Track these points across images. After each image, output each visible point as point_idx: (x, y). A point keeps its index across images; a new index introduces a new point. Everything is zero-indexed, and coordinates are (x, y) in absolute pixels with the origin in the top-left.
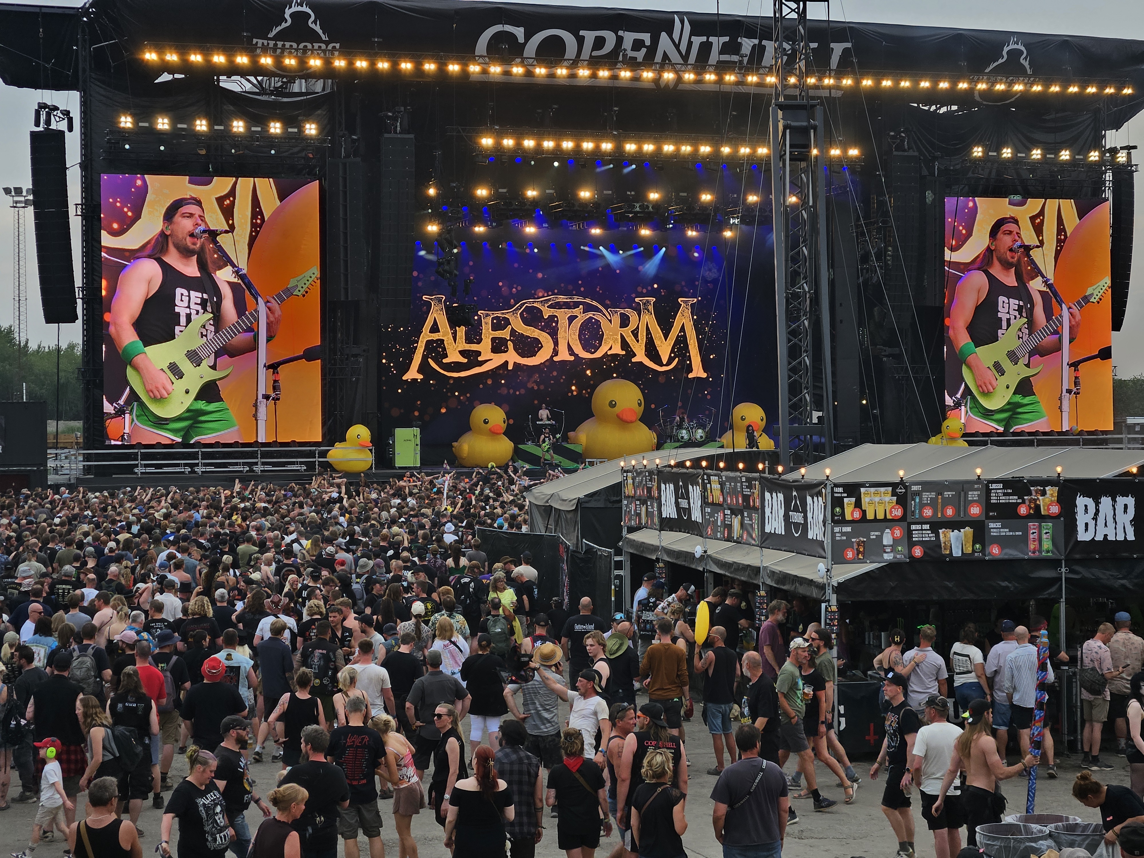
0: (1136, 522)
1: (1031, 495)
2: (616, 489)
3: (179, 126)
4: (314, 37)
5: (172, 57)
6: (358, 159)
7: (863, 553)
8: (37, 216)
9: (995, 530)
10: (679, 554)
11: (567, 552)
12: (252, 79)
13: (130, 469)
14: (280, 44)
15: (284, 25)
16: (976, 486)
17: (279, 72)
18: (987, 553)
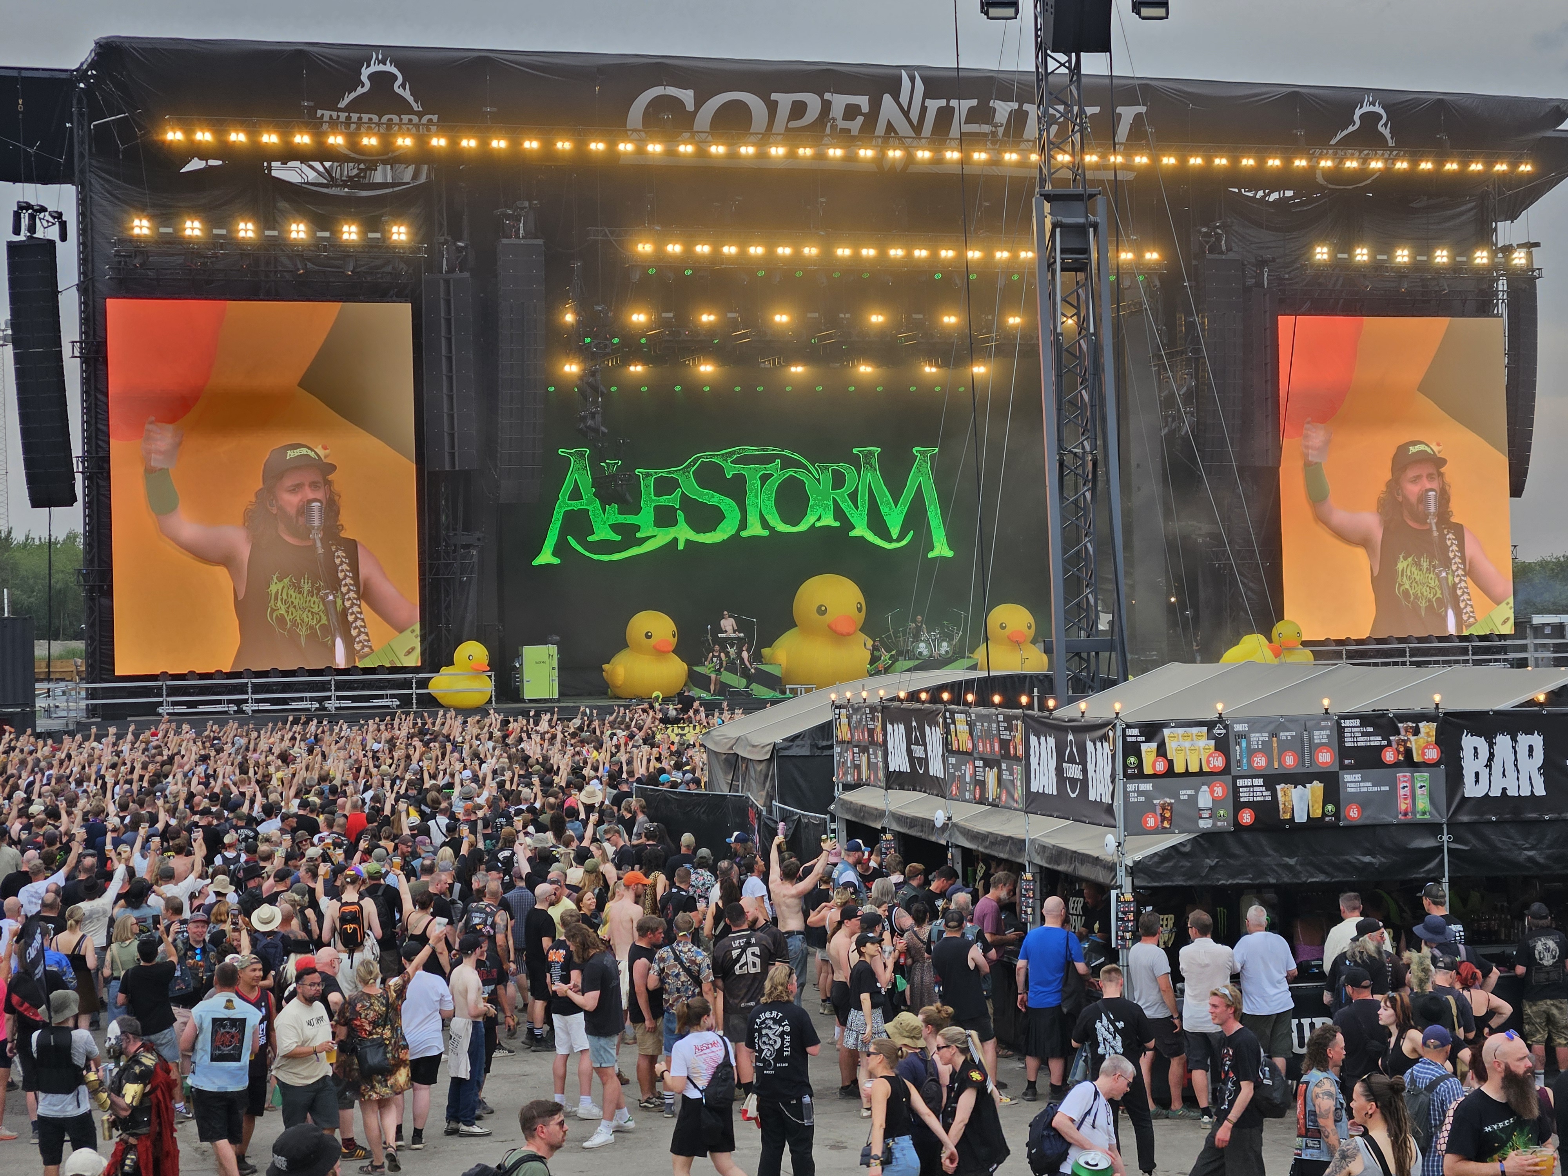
0: (1546, 769)
1: (1399, 734)
2: (826, 730)
3: (216, 231)
4: (402, 107)
5: (204, 136)
6: (466, 274)
7: (1170, 820)
8: (18, 359)
9: (1352, 785)
10: (913, 822)
11: (759, 818)
12: (317, 165)
13: (151, 709)
14: (355, 117)
15: (360, 91)
16: (1323, 723)
17: (353, 155)
18: (1342, 817)
